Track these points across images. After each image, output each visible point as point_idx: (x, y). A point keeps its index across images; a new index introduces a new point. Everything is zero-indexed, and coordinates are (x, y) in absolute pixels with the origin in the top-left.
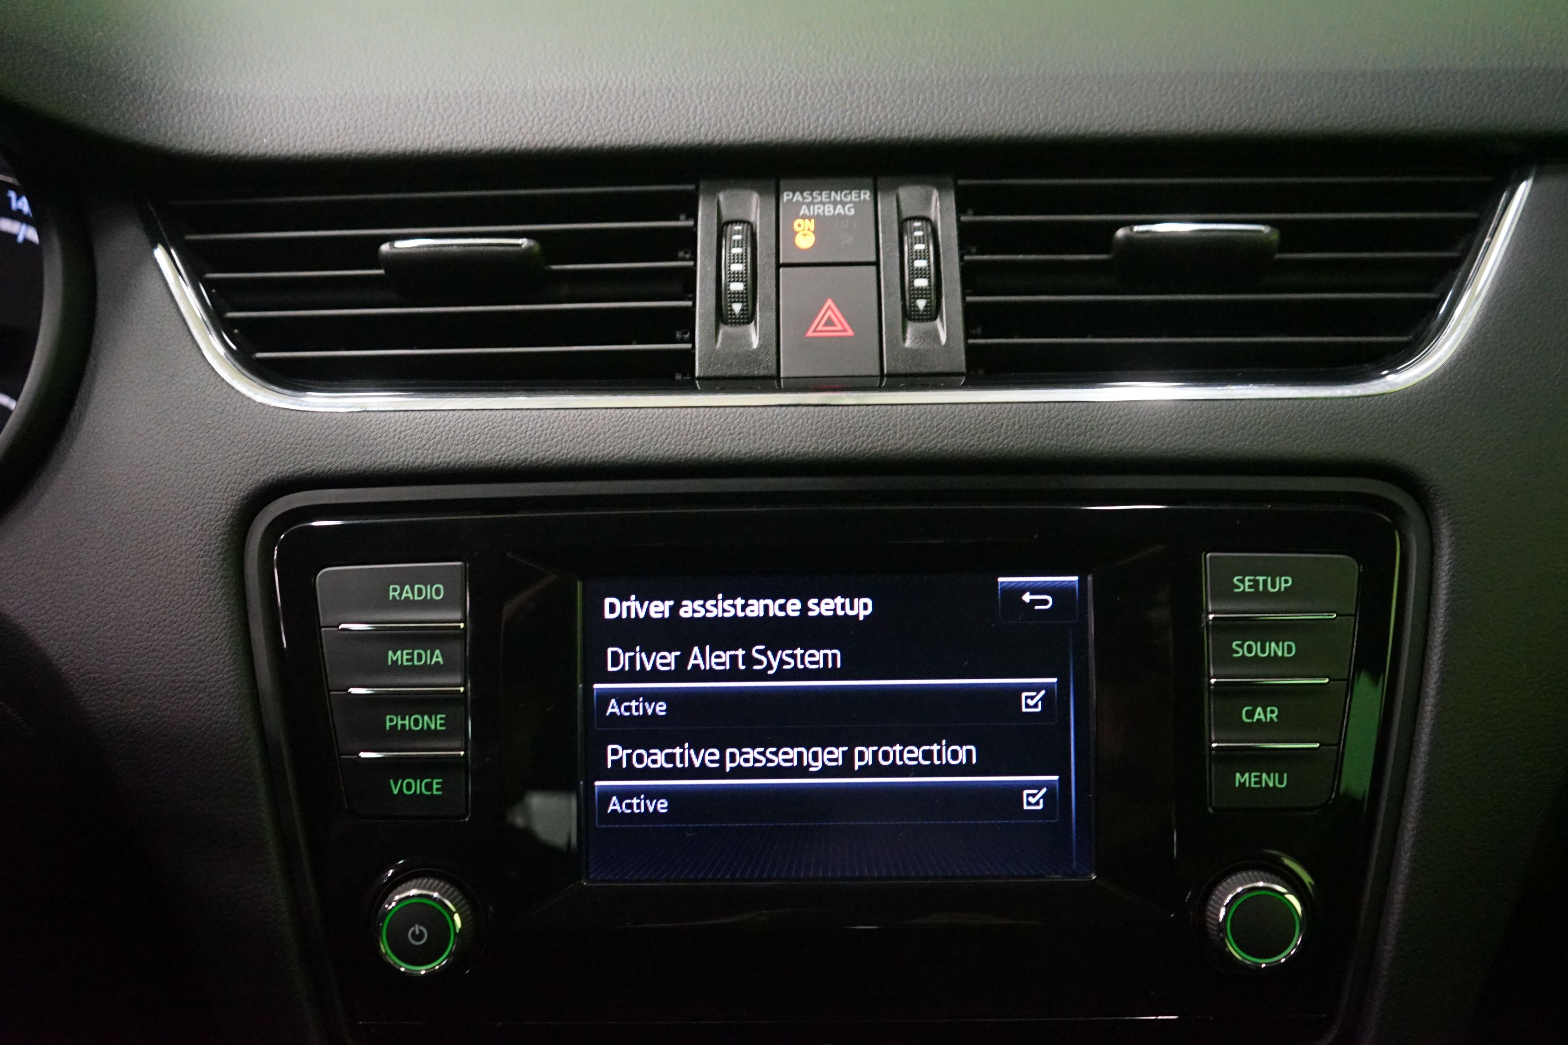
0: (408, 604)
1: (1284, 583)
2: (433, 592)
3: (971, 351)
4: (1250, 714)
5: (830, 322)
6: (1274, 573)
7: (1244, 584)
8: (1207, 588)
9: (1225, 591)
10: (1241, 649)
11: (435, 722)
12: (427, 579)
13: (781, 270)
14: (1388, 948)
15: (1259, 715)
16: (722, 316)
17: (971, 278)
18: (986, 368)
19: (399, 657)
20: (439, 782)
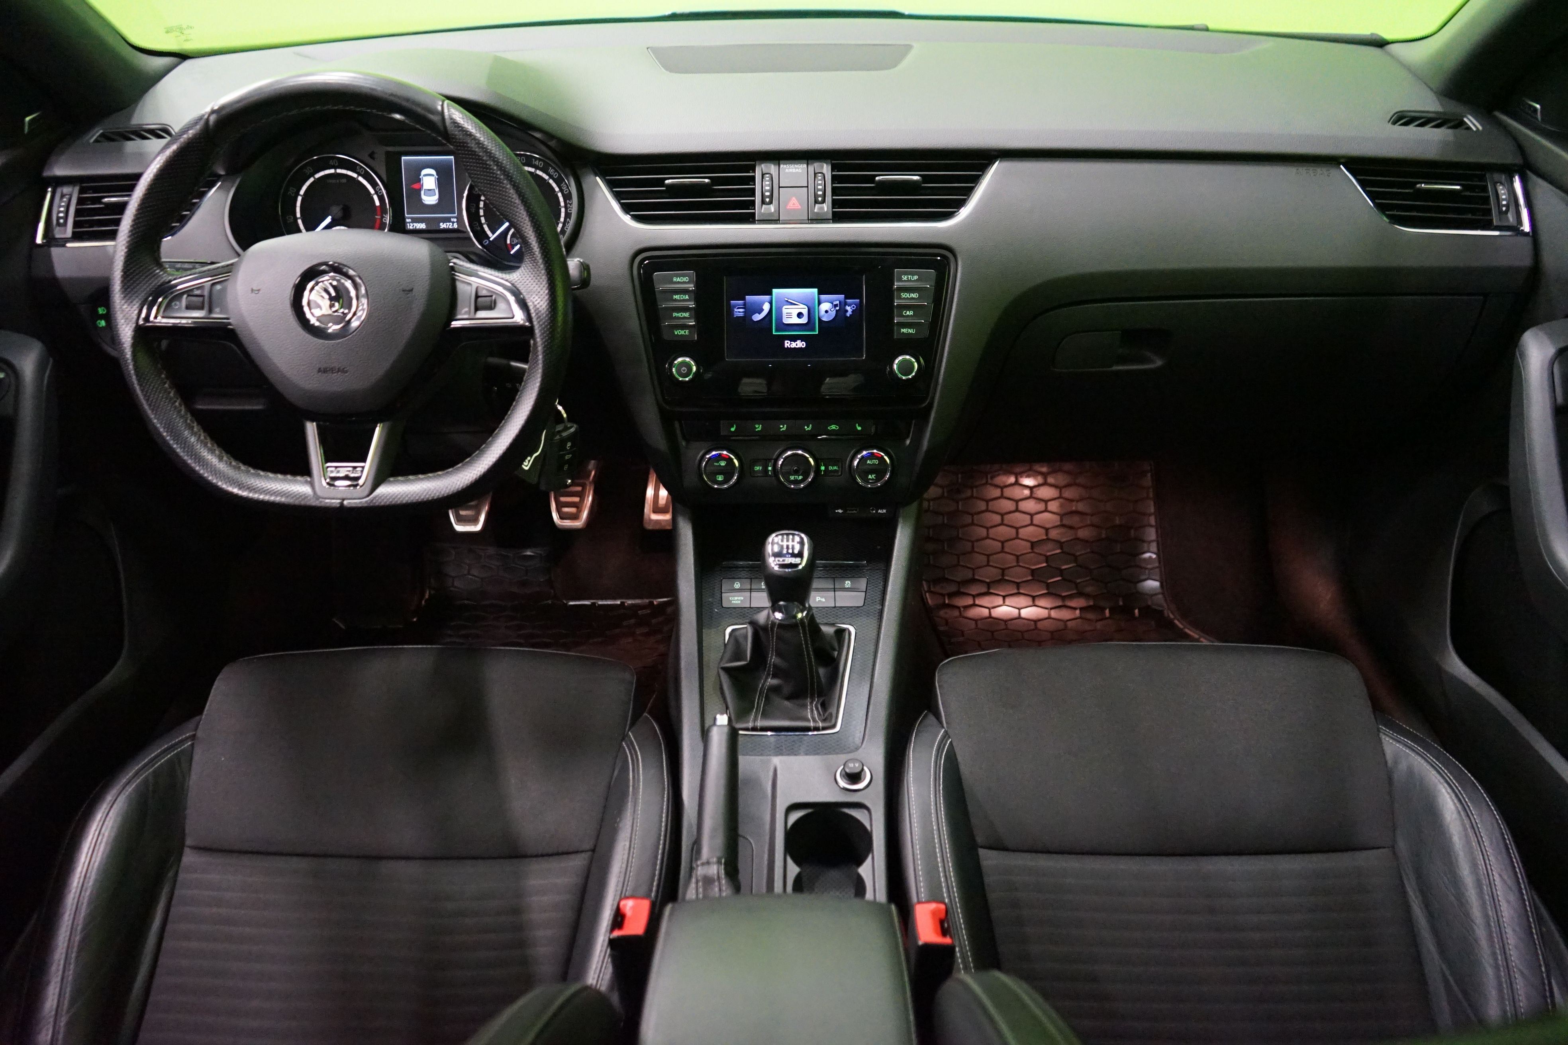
0: (679, 283)
1: (916, 277)
2: (686, 279)
3: (833, 213)
4: (905, 313)
5: (794, 204)
6: (913, 275)
7: (905, 278)
8: (895, 279)
9: (900, 280)
10: (903, 295)
11: (687, 315)
12: (684, 276)
13: (780, 188)
15: (908, 313)
16: (763, 202)
17: (835, 191)
18: (837, 218)
19: (676, 297)
20: (687, 331)
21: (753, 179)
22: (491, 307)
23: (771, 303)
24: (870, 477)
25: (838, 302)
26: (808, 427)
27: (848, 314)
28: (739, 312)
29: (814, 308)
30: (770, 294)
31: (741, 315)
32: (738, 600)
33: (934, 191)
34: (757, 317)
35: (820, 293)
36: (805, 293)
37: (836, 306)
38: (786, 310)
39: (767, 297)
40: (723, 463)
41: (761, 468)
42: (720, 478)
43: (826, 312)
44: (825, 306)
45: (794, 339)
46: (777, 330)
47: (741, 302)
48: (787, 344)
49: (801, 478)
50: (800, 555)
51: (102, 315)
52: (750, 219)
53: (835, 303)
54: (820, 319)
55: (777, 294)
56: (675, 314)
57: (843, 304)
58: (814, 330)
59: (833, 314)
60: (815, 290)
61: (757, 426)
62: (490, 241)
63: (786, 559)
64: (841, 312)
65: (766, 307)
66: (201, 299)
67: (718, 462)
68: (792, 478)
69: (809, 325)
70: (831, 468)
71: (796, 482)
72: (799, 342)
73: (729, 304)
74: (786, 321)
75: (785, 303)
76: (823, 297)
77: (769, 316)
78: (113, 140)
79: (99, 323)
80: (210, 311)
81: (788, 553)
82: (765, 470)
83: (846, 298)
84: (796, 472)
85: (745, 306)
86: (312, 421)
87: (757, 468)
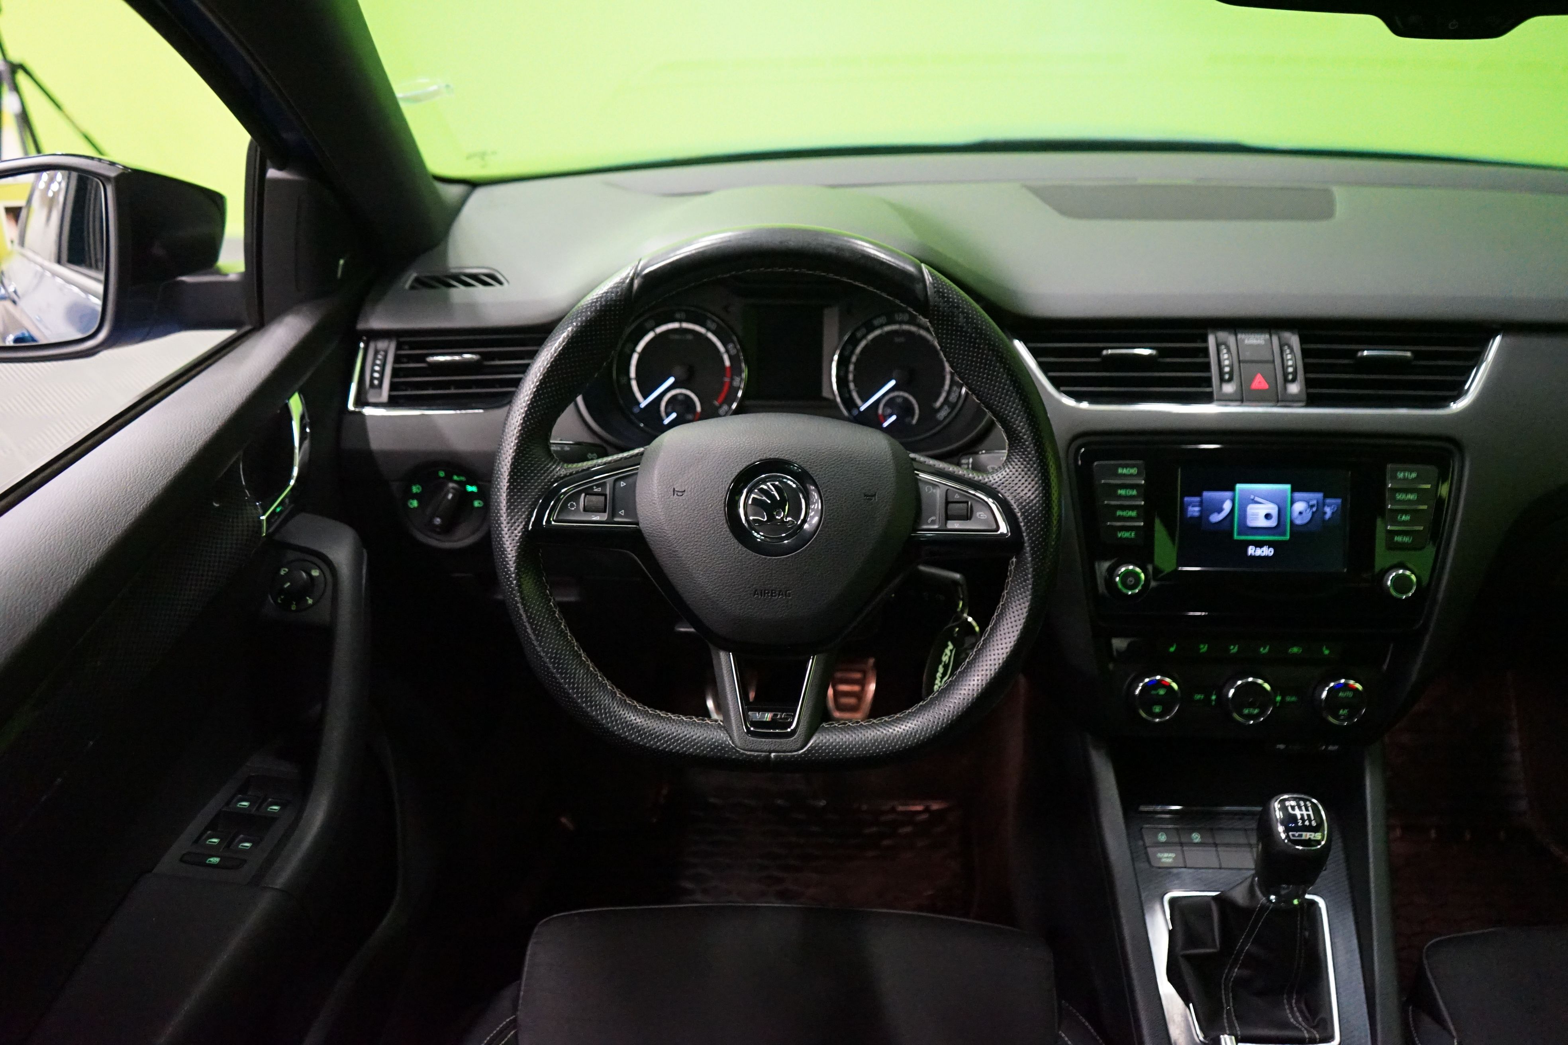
0: (1125, 475)
1: (1414, 475)
2: (1134, 471)
3: (1308, 395)
4: (1401, 517)
5: (1260, 382)
6: (1411, 471)
7: (1401, 475)
8: (1388, 476)
9: (1394, 478)
10: (1400, 496)
11: (1133, 514)
12: (1132, 466)
13: (1241, 364)
14: (1440, 596)
15: (1404, 518)
16: (1222, 380)
17: (1307, 368)
18: (1312, 400)
19: (1122, 492)
20: (1133, 534)
21: (1205, 352)
22: (968, 516)
23: (1233, 501)
24: (1341, 712)
25: (1314, 502)
26: (1264, 649)
27: (1328, 516)
28: (1194, 511)
29: (1285, 508)
30: (1233, 489)
31: (1197, 514)
32: (1167, 857)
33: (1430, 370)
34: (1216, 518)
35: (1293, 490)
36: (1276, 490)
37: (1312, 506)
38: (1252, 509)
39: (1228, 494)
40: (1162, 692)
41: (1202, 697)
42: (1157, 709)
43: (1301, 513)
44: (1299, 506)
45: (1259, 544)
46: (1239, 534)
47: (1197, 499)
48: (1251, 550)
49: (1256, 711)
50: (1318, 828)
51: (416, 494)
52: (1208, 398)
53: (1312, 503)
54: (1292, 522)
55: (1241, 490)
56: (1119, 513)
57: (1321, 504)
58: (1284, 534)
59: (1307, 516)
60: (1288, 487)
61: (1202, 646)
62: (860, 412)
63: (1304, 834)
64: (1317, 512)
65: (1227, 506)
66: (602, 498)
67: (1156, 689)
68: (1246, 711)
69: (1278, 529)
70: (1288, 699)
71: (1250, 717)
72: (1265, 549)
73: (1182, 502)
74: (1251, 523)
75: (1251, 501)
76: (1297, 495)
77: (1230, 517)
78: (432, 287)
79: (411, 504)
80: (613, 514)
81: (1304, 825)
82: (1208, 699)
83: (1325, 497)
84: (1252, 705)
85: (1201, 504)
86: (727, 650)
87: (1198, 697)
